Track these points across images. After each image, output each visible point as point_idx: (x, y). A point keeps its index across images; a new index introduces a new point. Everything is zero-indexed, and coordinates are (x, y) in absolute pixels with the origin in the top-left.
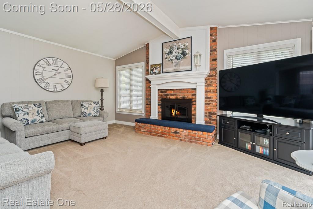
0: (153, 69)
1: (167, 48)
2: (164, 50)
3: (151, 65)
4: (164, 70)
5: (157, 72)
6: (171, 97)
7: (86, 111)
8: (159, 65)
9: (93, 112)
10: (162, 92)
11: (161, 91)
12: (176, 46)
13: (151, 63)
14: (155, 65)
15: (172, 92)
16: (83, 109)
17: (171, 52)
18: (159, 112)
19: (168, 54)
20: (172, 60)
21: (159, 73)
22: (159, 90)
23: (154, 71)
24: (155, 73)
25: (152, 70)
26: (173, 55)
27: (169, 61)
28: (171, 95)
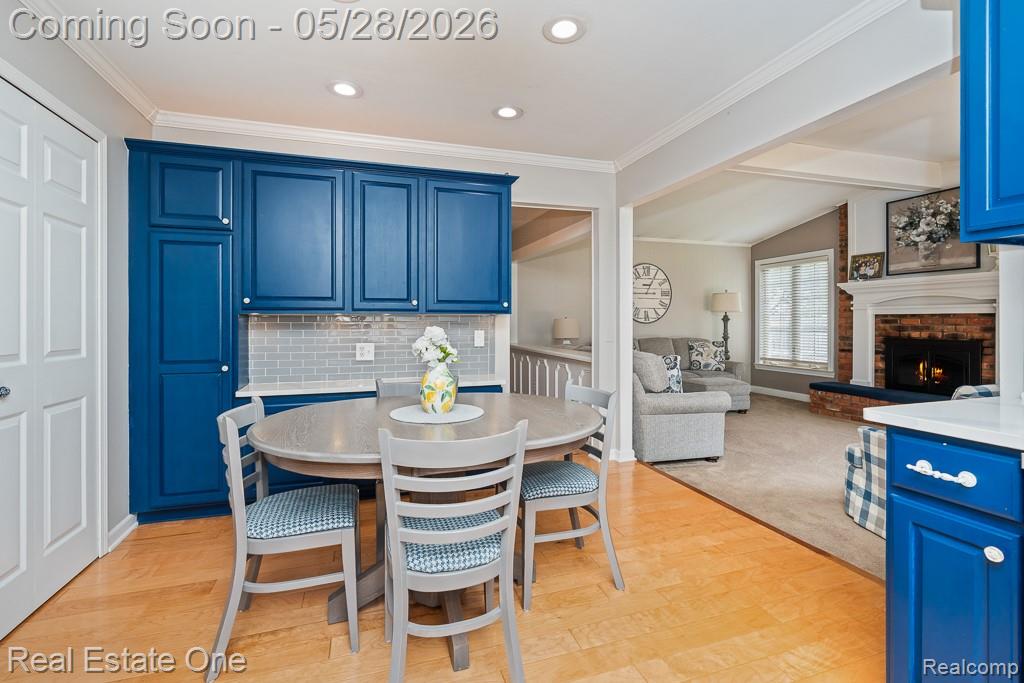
0: (860, 266)
1: (901, 213)
2: (893, 219)
3: (854, 257)
4: (892, 268)
5: (871, 272)
6: (915, 334)
7: (699, 358)
8: (877, 255)
9: (713, 362)
10: (886, 322)
11: (882, 319)
12: (927, 208)
13: (853, 250)
14: (865, 256)
15: (918, 322)
16: (694, 354)
17: (912, 225)
18: (876, 371)
19: (904, 228)
20: (916, 244)
21: (877, 276)
22: (876, 316)
23: (863, 271)
24: (865, 277)
25: (857, 269)
26: (920, 230)
27: (907, 245)
28: (916, 328)
